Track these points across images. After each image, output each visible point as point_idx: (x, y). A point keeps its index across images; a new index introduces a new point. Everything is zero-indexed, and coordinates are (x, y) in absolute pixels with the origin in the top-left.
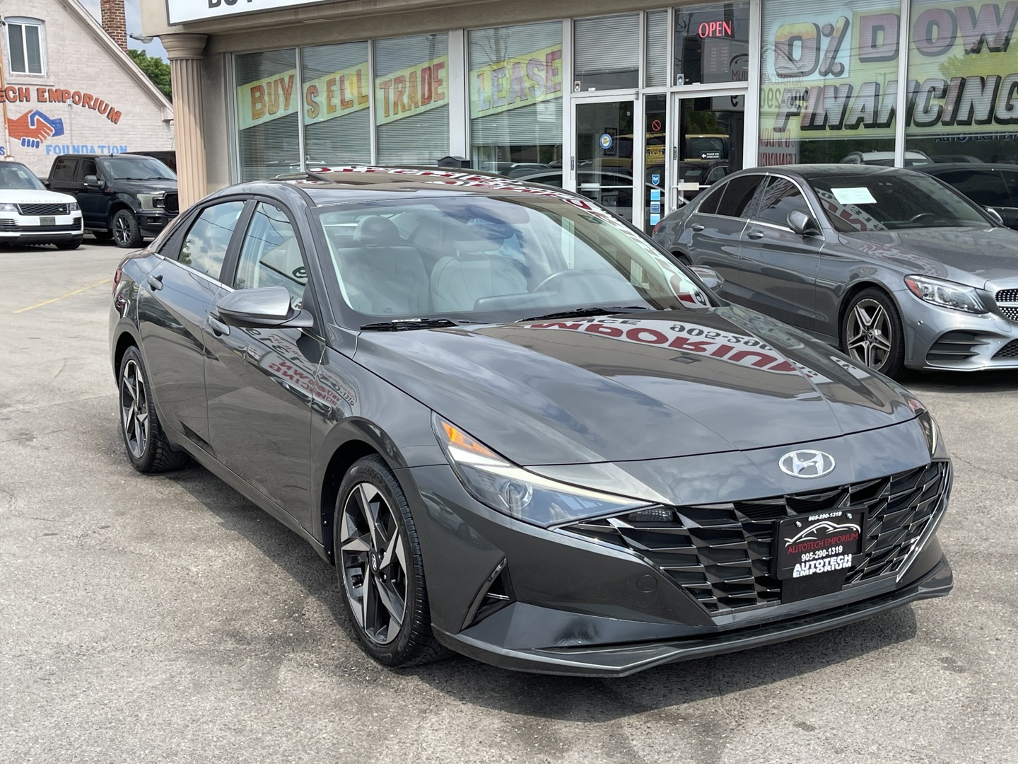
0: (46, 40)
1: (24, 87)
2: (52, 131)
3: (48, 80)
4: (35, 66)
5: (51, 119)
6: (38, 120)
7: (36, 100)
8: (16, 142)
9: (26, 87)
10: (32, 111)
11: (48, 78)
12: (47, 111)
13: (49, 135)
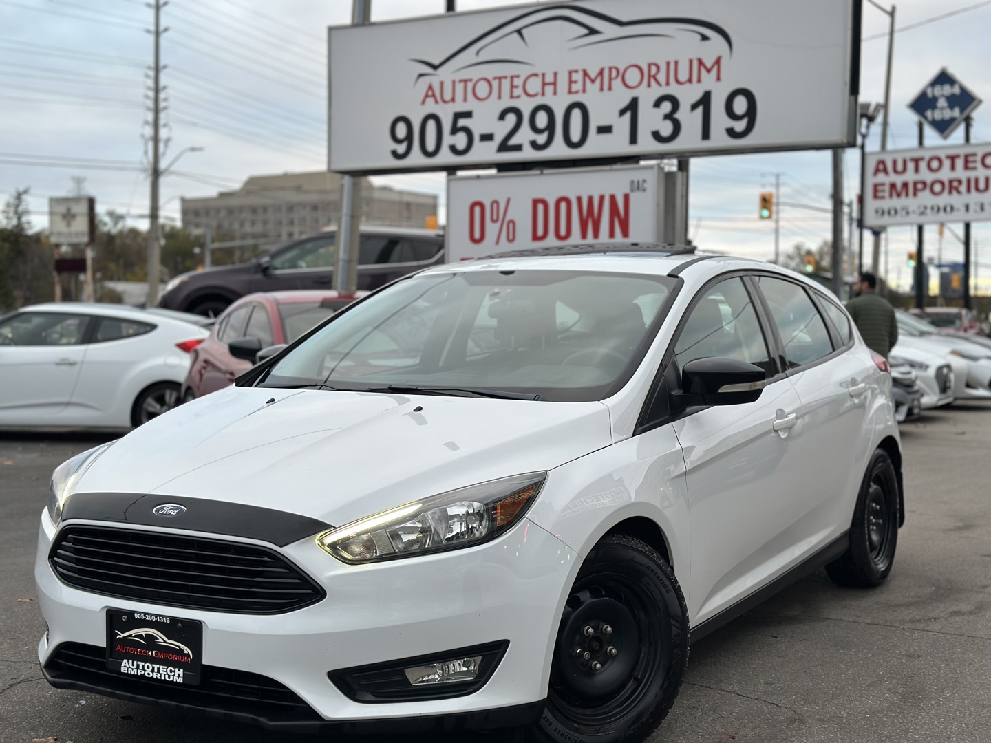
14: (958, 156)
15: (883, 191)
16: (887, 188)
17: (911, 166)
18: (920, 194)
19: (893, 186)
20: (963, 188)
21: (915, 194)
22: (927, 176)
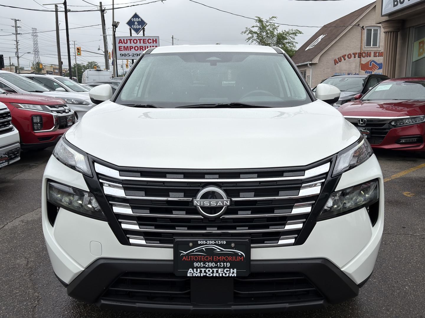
0: (380, 34)
1: (369, 52)
2: (377, 67)
3: (379, 49)
4: (375, 44)
5: (378, 63)
6: (373, 63)
7: (373, 56)
8: (363, 72)
9: (370, 51)
10: (371, 60)
11: (379, 48)
12: (377, 60)
13: (376, 69)
14: (142, 39)
15: (122, 48)
16: (123, 47)
17: (129, 41)
18: (131, 49)
19: (124, 47)
20: (144, 49)
21: (130, 50)
22: (134, 45)
